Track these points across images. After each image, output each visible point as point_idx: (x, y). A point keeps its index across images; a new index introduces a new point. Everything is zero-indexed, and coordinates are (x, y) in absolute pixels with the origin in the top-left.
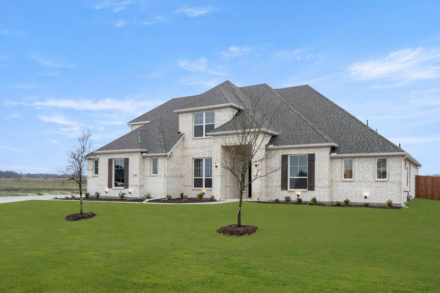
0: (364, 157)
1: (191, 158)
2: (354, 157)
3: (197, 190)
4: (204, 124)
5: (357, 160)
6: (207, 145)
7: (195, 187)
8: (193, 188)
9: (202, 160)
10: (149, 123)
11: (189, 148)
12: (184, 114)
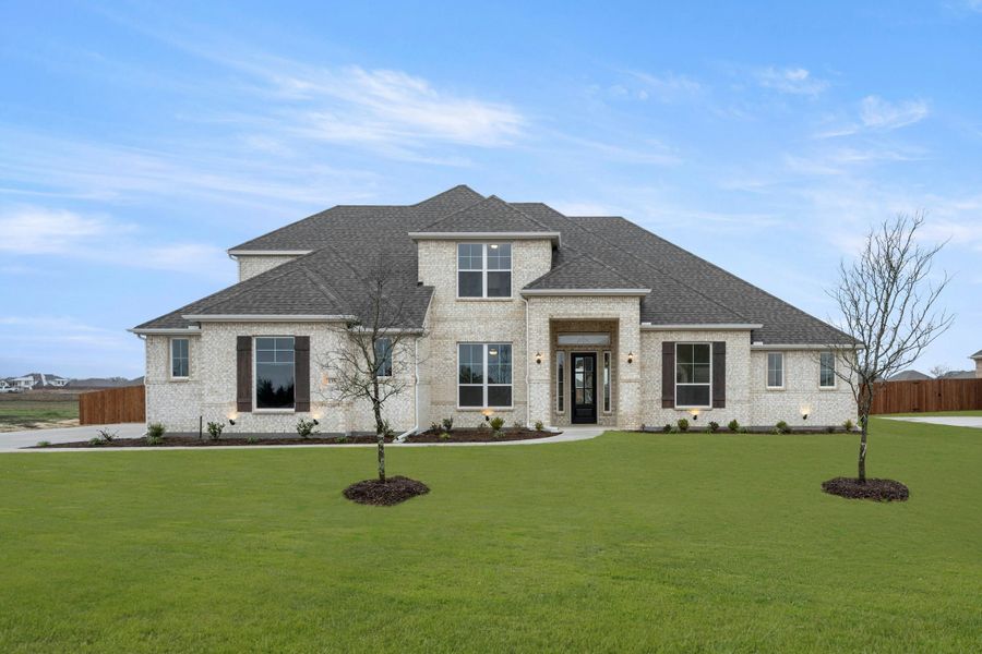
0: (802, 350)
1: (454, 341)
2: (785, 351)
3: (471, 411)
4: (485, 270)
5: (790, 354)
6: (494, 315)
7: (461, 405)
8: (459, 408)
9: (482, 346)
10: (309, 255)
11: (446, 320)
12: (434, 244)
